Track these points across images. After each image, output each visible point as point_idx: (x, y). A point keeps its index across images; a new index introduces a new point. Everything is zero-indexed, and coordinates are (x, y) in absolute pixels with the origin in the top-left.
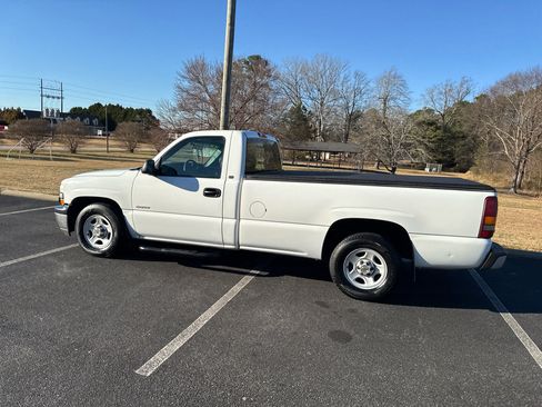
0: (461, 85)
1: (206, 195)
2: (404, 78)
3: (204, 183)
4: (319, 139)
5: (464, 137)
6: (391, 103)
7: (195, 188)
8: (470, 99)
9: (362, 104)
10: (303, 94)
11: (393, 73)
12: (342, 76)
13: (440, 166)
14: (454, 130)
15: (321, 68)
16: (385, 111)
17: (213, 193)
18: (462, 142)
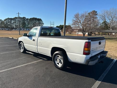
1: (33, 41)
4: (111, 29)
10: (107, 18)
15: (112, 11)
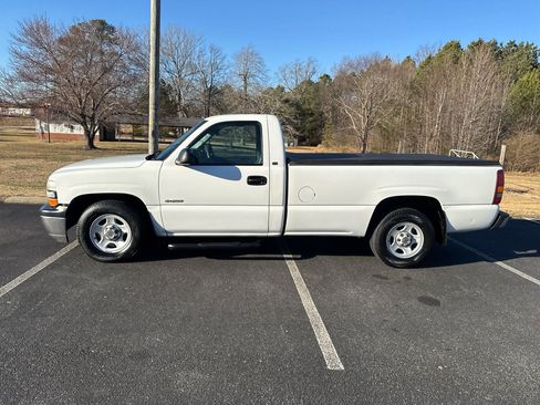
0: (309, 65)
1: (249, 183)
2: (261, 56)
3: (247, 171)
4: (181, 114)
5: (312, 114)
6: (250, 80)
7: (237, 177)
8: (315, 79)
9: (219, 80)
11: (250, 51)
12: (197, 49)
13: (296, 141)
14: (304, 107)
15: (175, 39)
16: (246, 88)
17: (256, 181)
18: (311, 119)
